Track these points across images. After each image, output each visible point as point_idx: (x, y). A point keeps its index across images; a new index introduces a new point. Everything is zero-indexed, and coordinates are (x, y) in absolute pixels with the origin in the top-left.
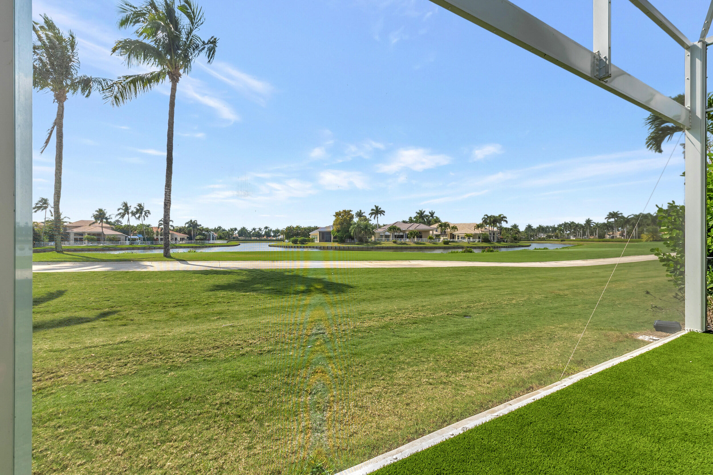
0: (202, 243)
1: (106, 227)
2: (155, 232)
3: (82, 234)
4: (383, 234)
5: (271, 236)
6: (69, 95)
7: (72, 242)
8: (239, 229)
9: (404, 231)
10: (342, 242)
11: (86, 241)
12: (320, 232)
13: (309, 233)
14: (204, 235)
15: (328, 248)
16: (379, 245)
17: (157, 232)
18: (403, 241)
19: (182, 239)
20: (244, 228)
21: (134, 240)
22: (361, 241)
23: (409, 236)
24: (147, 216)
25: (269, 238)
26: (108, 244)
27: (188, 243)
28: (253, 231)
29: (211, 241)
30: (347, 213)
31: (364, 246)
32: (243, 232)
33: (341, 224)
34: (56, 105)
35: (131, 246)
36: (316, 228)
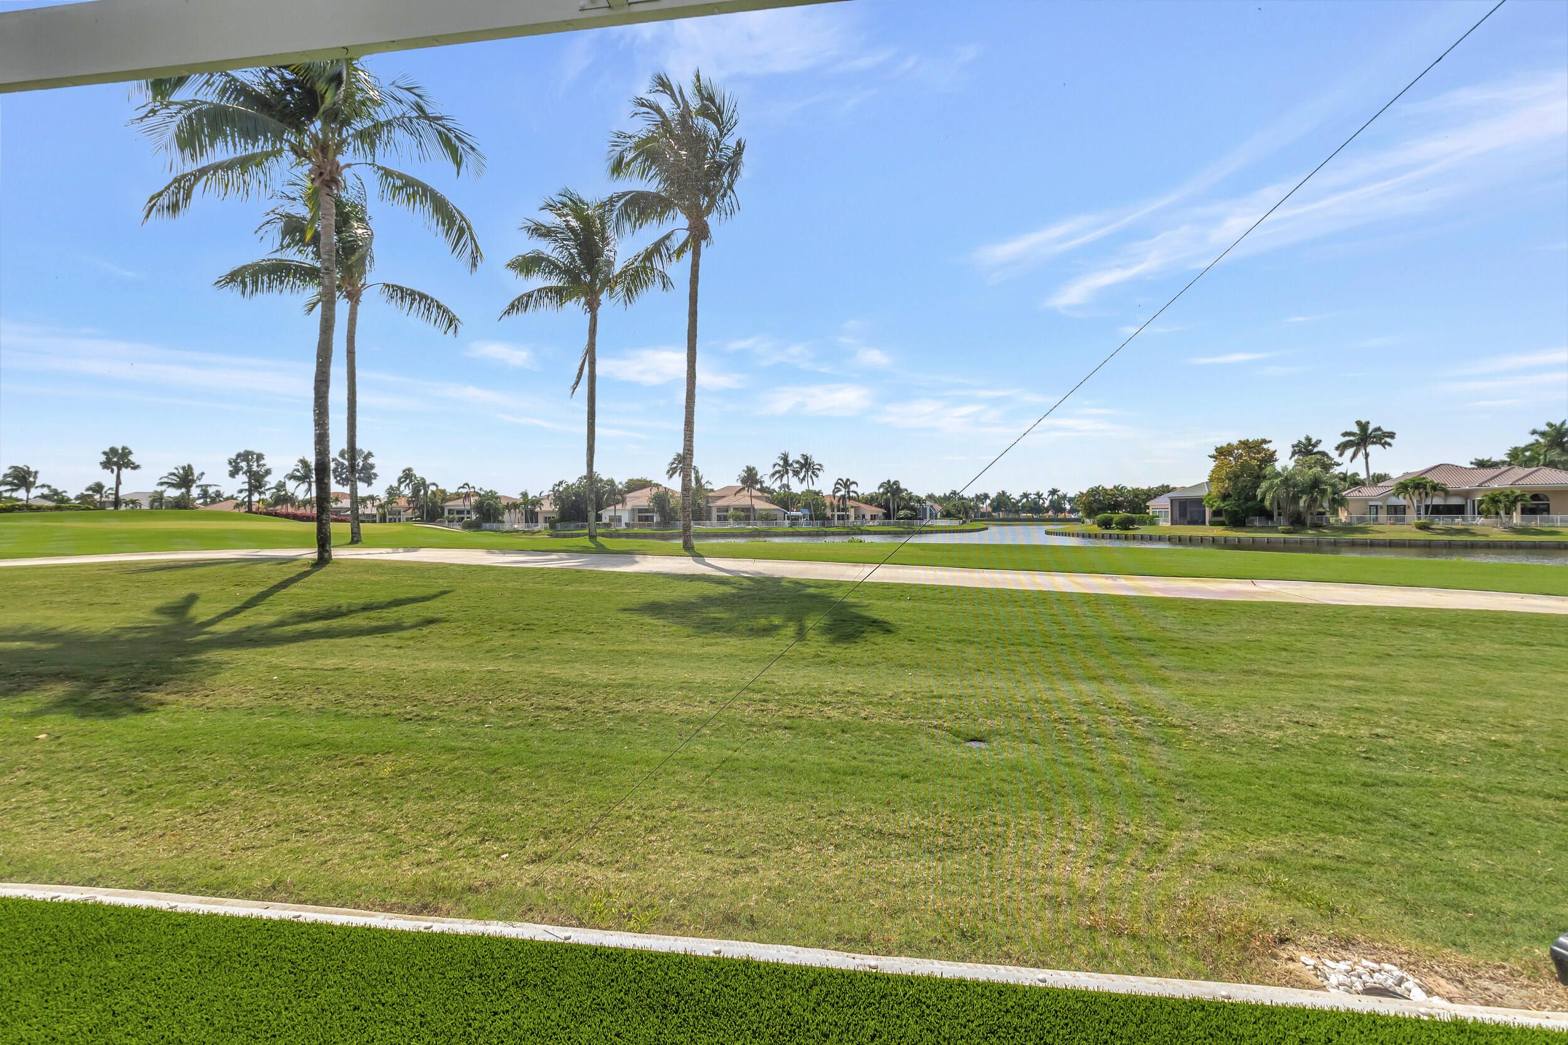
0: (908, 524)
1: (757, 497)
2: (828, 504)
3: (726, 509)
4: (1379, 503)
5: (1065, 509)
6: (604, 297)
7: (714, 521)
8: (993, 495)
9: (1467, 494)
10: (1235, 526)
11: (731, 521)
12: (1172, 501)
13: (1145, 501)
14: (913, 509)
15: (1191, 541)
16: (1358, 536)
17: (832, 504)
18: (1458, 522)
19: (873, 517)
20: (1004, 493)
21: (797, 518)
22: (1298, 522)
23: (1483, 506)
24: (817, 476)
25: (1061, 516)
26: (760, 526)
27: (884, 525)
28: (1025, 500)
29: (928, 522)
30: (1253, 447)
31: (1310, 535)
32: (1002, 503)
33: (1235, 477)
34: (589, 315)
35: (790, 530)
36: (1165, 489)
